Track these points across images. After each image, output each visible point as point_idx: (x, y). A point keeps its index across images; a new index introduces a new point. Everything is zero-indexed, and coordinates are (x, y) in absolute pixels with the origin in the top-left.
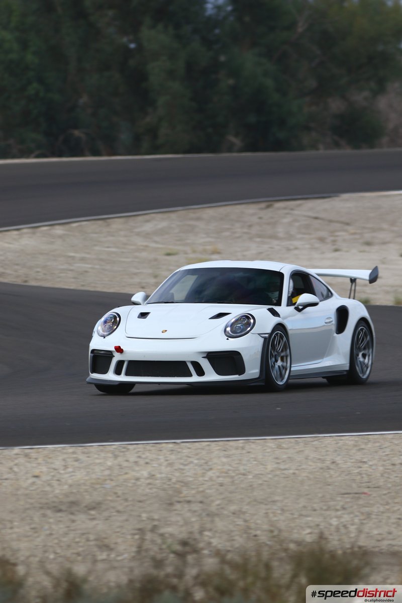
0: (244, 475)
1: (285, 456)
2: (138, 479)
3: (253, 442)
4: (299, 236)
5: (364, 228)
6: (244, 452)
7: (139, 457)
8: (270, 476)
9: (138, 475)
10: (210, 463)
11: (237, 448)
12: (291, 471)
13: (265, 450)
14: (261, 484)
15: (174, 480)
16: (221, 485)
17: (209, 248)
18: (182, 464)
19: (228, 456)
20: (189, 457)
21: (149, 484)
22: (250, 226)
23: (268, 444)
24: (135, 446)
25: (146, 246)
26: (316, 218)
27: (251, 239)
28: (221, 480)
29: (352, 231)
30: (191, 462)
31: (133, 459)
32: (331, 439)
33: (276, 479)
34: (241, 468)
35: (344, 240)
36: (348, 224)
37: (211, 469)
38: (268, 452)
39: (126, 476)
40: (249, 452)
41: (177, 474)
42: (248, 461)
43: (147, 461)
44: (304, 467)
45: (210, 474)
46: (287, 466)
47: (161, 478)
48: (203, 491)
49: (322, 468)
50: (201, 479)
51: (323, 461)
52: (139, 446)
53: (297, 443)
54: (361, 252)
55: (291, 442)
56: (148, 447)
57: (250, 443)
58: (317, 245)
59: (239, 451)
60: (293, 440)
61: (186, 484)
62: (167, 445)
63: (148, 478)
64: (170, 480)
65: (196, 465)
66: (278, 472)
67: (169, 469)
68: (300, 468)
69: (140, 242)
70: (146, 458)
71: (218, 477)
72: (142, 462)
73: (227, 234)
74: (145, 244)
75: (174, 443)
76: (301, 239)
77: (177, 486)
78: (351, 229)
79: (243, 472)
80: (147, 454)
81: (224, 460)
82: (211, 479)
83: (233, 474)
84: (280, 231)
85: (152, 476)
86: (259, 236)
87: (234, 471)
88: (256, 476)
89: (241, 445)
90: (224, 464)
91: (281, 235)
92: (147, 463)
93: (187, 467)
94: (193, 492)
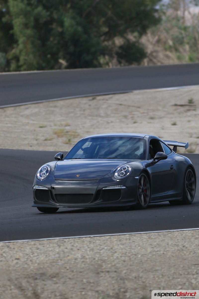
0: (135, 255)
1: (155, 244)
2: (76, 259)
3: (134, 236)
4: (112, 115)
5: (148, 109)
6: (131, 241)
7: (73, 246)
8: (150, 255)
9: (75, 257)
10: (114, 249)
11: (126, 239)
12: (162, 252)
13: (142, 240)
14: (147, 260)
15: (97, 259)
16: (124, 261)
17: (64, 123)
18: (98, 249)
19: (123, 244)
20: (101, 245)
21: (83, 262)
22: (84, 110)
23: (143, 237)
24: (68, 239)
25: (28, 123)
26: (121, 105)
27: (85, 117)
28: (123, 258)
29: (142, 112)
30: (103, 248)
31: (69, 247)
32: (178, 233)
33: (154, 257)
34: (133, 251)
35: (138, 117)
36: (139, 107)
37: (116, 252)
38: (145, 241)
39: (69, 258)
40: (134, 242)
41: (98, 256)
42: (135, 246)
43: (78, 248)
44: (167, 249)
45: (116, 255)
46: (158, 249)
47: (89, 258)
48: (115, 265)
49: (178, 250)
50: (112, 258)
51: (178, 246)
52: (71, 239)
53: (160, 235)
54: (148, 123)
55: (156, 235)
56: (76, 240)
57: (133, 236)
58: (123, 120)
59: (128, 241)
60: (156, 234)
61: (104, 261)
62: (86, 239)
63: (82, 258)
64: (94, 259)
65: (106, 250)
66: (154, 253)
67: (91, 252)
68: (166, 250)
69: (24, 120)
70: (77, 246)
71: (121, 257)
72: (75, 249)
73: (72, 115)
74: (27, 121)
75: (90, 237)
76: (113, 117)
77: (99, 262)
78: (141, 110)
79: (134, 253)
80: (77, 244)
81: (122, 246)
82: (117, 258)
83: (129, 255)
84: (102, 112)
85: (83, 257)
86: (90, 116)
87: (129, 253)
88: (142, 255)
89: (128, 237)
90: (122, 249)
91: (102, 115)
92: (78, 249)
93: (102, 251)
94: (109, 266)
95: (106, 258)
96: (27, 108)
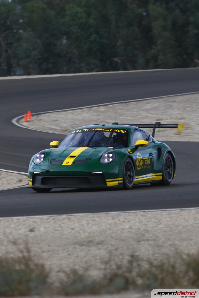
0: (177, 226)
2: (123, 229)
6: (179, 215)
7: (126, 219)
8: (190, 227)
9: (124, 227)
10: (161, 221)
11: (175, 214)
13: (190, 214)
14: (185, 231)
15: (142, 229)
16: (165, 231)
18: (147, 222)
19: (170, 218)
20: (151, 218)
21: (129, 232)
23: (191, 212)
28: (165, 229)
30: (151, 221)
31: (122, 219)
33: (193, 228)
34: (176, 223)
37: (161, 224)
39: (118, 228)
40: (181, 216)
41: (143, 227)
42: (180, 220)
43: (129, 220)
45: (160, 226)
47: (135, 229)
48: (156, 235)
50: (155, 229)
52: (126, 213)
56: (131, 214)
57: (183, 211)
61: (148, 231)
62: (140, 213)
64: (139, 229)
65: (154, 222)
66: (195, 225)
67: (139, 224)
69: (144, 114)
71: (164, 228)
72: (126, 221)
75: (144, 211)
77: (143, 232)
81: (168, 219)
82: (160, 229)
85: (131, 228)
87: (172, 225)
88: (183, 227)
89: (178, 212)
90: (168, 221)
92: (129, 222)
93: (149, 223)
94: (151, 235)
95: (150, 229)
96: (148, 103)
